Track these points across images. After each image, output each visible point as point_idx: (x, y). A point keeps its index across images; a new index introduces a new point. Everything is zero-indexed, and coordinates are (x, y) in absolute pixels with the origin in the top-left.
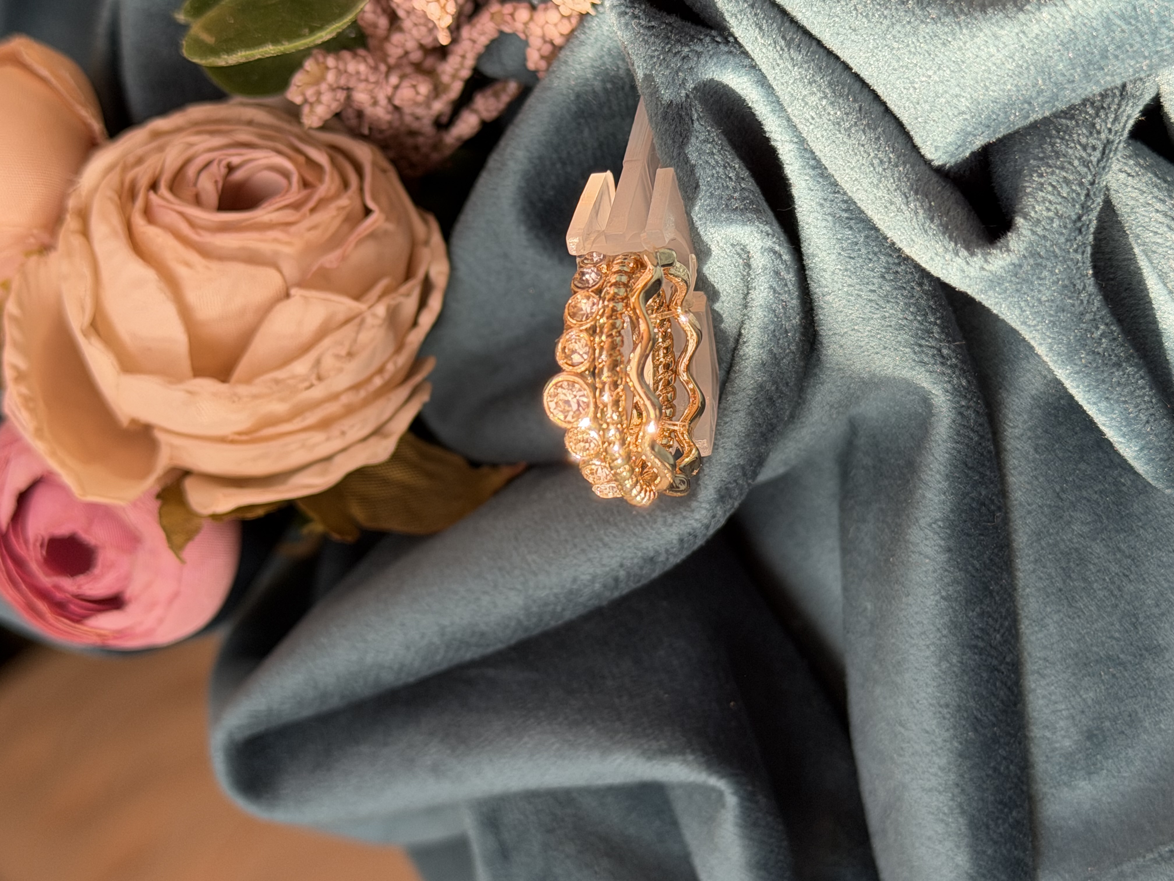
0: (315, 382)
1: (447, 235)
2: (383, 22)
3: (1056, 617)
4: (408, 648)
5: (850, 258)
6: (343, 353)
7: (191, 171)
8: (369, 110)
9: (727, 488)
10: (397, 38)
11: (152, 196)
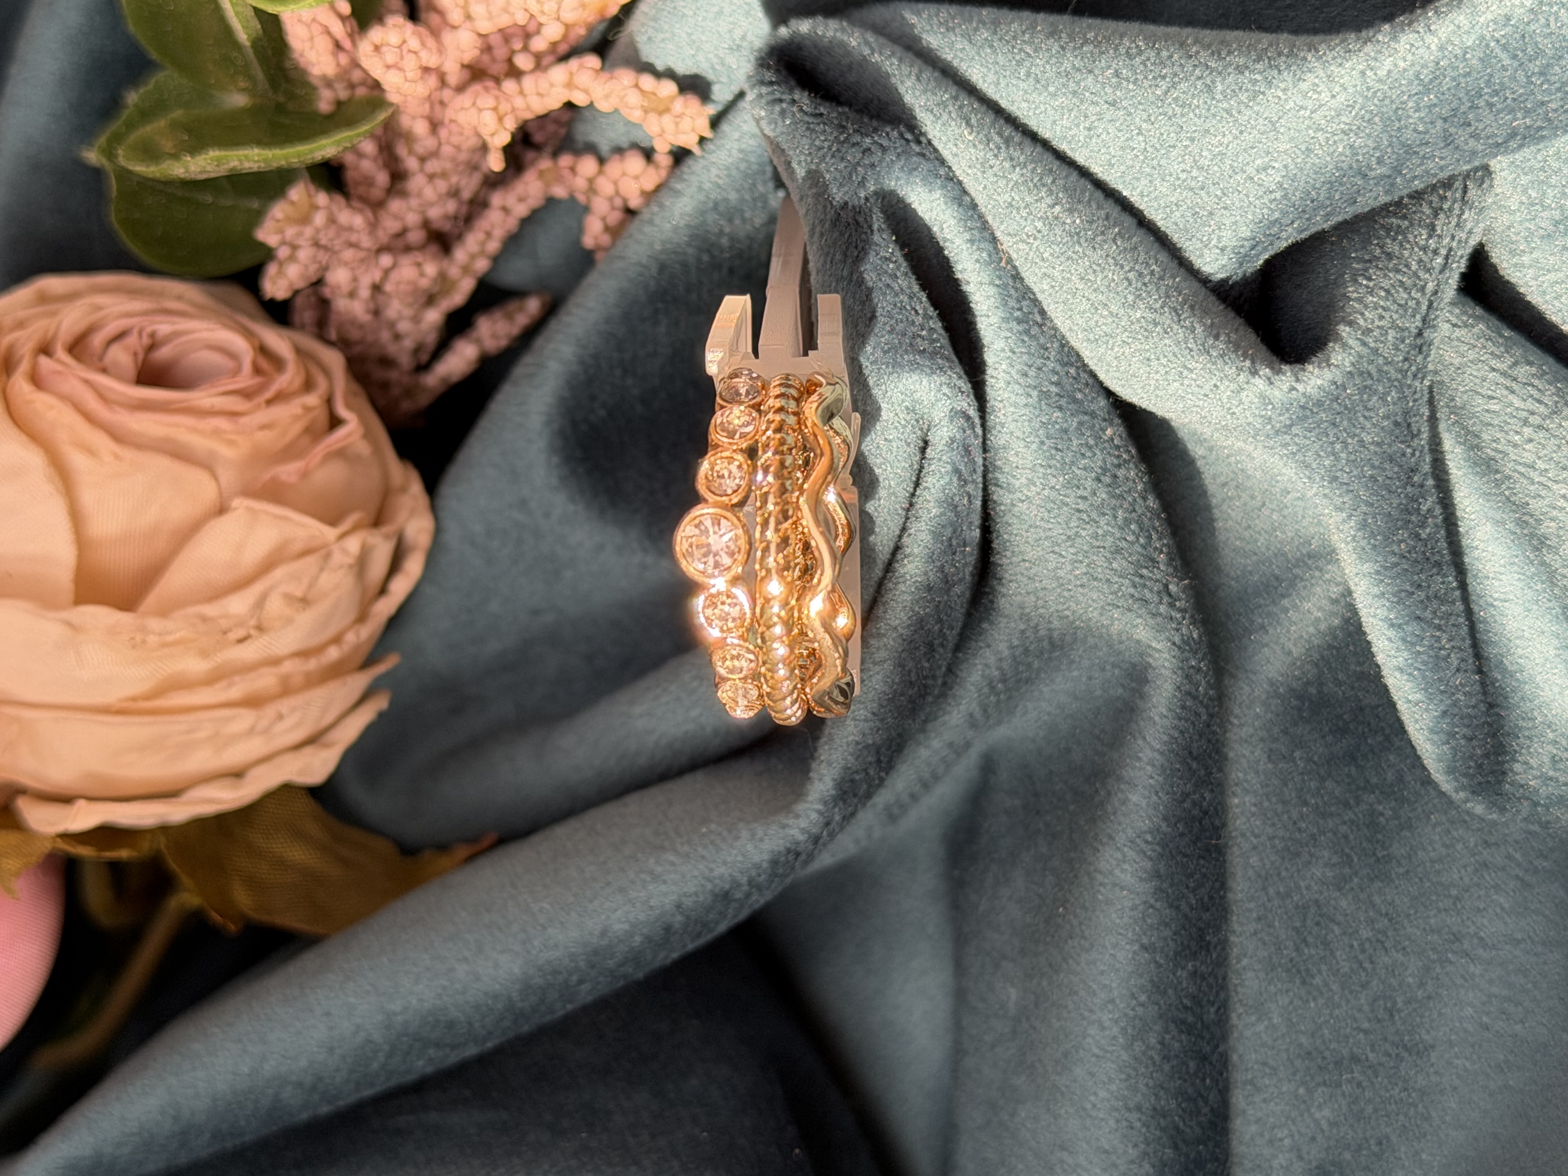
0: (253, 632)
1: (431, 486)
2: (382, 178)
3: (1284, 1000)
4: (331, 1050)
5: (1057, 449)
6: (299, 593)
7: (97, 340)
8: (341, 304)
9: (852, 781)
10: (396, 205)
11: (43, 360)
